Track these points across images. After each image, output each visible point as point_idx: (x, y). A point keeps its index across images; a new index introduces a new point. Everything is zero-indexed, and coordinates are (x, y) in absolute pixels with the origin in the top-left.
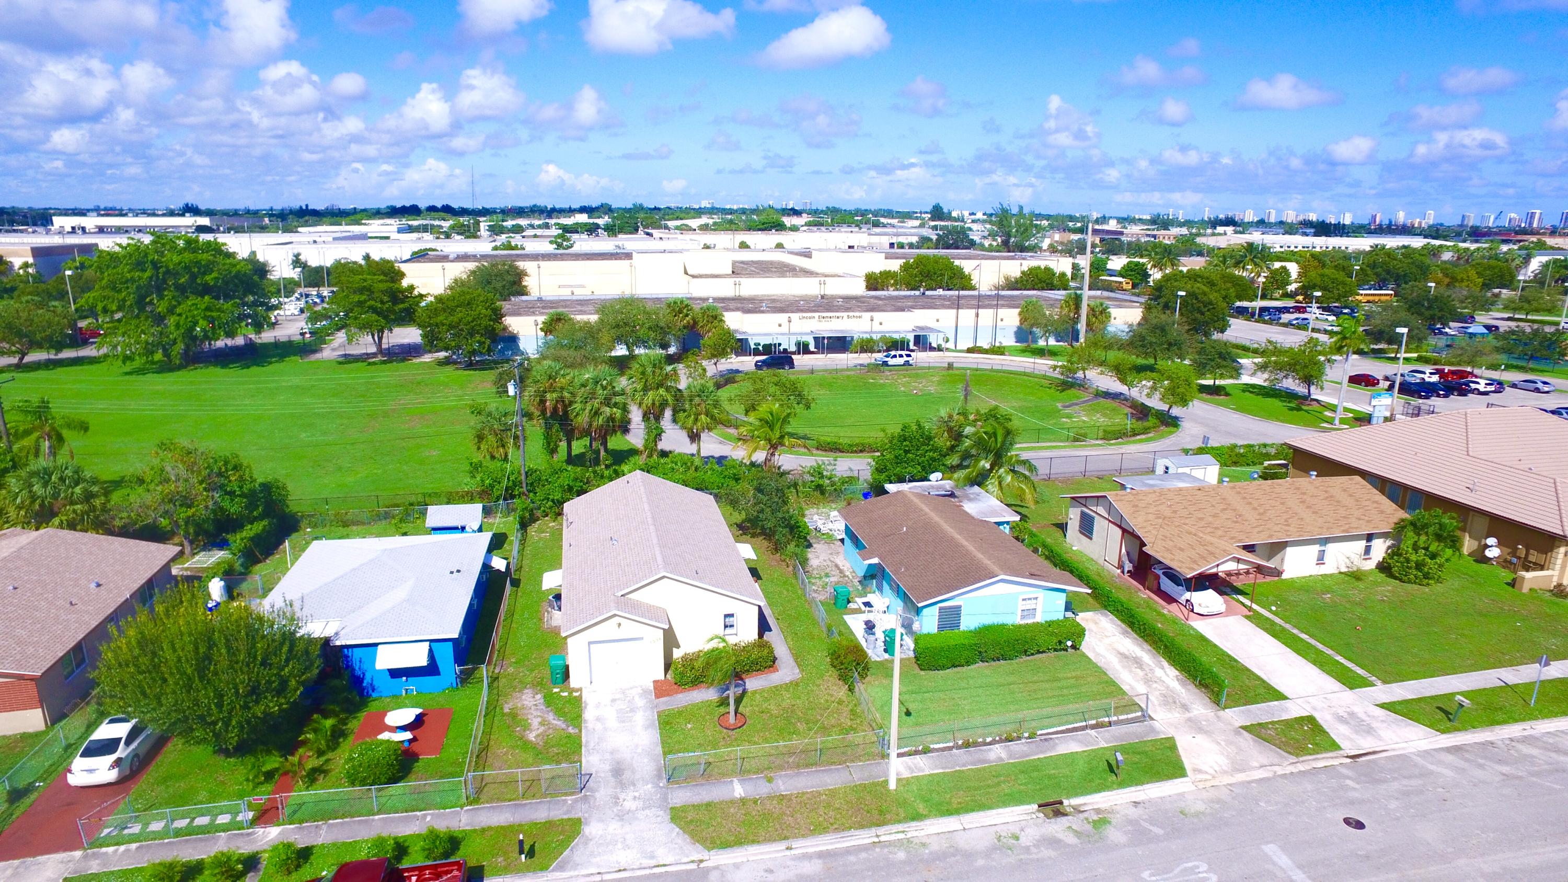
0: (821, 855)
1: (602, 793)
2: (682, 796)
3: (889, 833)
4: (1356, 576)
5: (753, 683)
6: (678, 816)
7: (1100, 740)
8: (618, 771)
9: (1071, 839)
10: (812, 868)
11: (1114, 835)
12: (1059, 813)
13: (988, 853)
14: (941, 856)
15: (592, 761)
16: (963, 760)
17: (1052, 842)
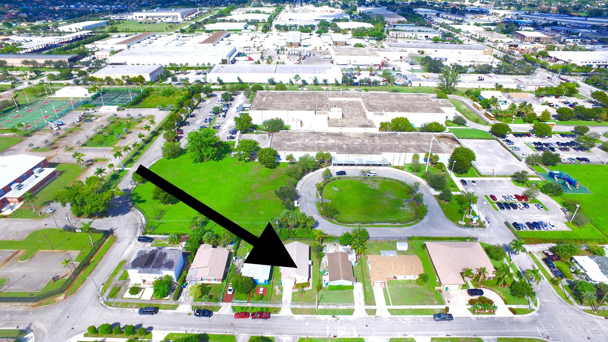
0: (306, 317)
1: (284, 304)
2: (293, 307)
3: (313, 316)
4: (410, 281)
5: (305, 289)
6: (292, 309)
7: (345, 307)
8: (286, 302)
9: (333, 321)
10: (304, 318)
11: (338, 321)
12: (334, 317)
13: (323, 321)
14: (318, 320)
15: (283, 299)
16: (326, 307)
17: (331, 321)
